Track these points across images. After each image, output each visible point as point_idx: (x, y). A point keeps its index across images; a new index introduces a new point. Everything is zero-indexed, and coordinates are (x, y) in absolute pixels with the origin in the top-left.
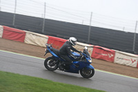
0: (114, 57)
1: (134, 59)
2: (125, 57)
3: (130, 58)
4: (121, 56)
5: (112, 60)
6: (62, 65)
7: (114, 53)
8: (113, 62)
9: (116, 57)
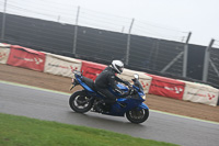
0: (43, 63)
1: (74, 66)
2: (62, 63)
3: (68, 65)
4: (55, 62)
5: (41, 68)
6: (100, 105)
7: (44, 57)
8: (42, 72)
9: (46, 64)
